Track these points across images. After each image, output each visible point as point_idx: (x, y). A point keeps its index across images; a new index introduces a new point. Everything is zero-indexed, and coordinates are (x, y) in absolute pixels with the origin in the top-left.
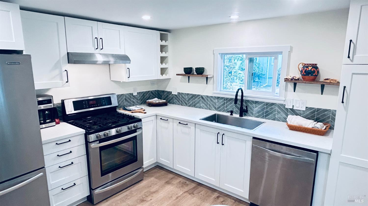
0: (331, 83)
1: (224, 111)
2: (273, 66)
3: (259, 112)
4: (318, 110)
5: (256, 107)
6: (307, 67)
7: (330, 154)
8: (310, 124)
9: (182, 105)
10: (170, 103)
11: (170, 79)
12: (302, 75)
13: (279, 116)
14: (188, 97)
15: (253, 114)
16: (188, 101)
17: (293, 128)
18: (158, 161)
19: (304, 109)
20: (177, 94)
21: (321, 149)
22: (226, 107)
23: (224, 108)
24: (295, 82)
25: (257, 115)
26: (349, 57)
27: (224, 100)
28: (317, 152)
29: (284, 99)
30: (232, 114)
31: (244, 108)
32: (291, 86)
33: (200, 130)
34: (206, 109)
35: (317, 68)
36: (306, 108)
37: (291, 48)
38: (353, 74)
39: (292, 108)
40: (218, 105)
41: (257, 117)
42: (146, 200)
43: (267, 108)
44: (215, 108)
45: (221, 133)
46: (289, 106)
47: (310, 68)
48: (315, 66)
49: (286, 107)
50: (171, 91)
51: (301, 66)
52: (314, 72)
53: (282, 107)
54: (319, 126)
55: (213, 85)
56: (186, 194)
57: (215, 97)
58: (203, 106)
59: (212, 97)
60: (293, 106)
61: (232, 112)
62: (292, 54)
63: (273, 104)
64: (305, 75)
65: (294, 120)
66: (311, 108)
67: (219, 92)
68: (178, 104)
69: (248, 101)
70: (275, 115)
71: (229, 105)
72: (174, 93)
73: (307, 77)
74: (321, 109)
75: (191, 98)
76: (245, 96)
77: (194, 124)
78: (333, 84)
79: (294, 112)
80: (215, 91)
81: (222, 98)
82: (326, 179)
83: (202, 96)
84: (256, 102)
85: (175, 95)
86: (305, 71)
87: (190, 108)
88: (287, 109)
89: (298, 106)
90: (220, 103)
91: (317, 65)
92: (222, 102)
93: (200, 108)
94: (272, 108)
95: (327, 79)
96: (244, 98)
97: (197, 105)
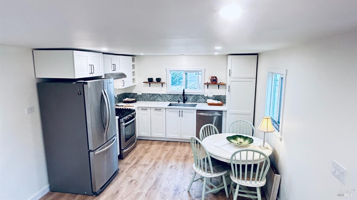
0: (222, 84)
1: (173, 101)
2: (197, 77)
3: (192, 100)
4: (218, 96)
5: (191, 97)
6: (213, 78)
7: (226, 111)
8: (216, 102)
9: (145, 101)
10: (138, 101)
11: (136, 85)
12: (211, 81)
13: (202, 100)
14: (149, 96)
15: (189, 101)
16: (149, 98)
17: (210, 104)
18: (139, 136)
19: (212, 96)
20: (141, 94)
21: (223, 110)
22: (175, 99)
23: (173, 100)
24: (208, 84)
25: (192, 101)
26: (229, 75)
27: (173, 95)
28: (222, 111)
29: (204, 92)
30: (179, 102)
31: (185, 99)
32: (206, 86)
33: (169, 111)
34: (162, 101)
35: (217, 78)
36: (213, 95)
37: (205, 69)
38: (231, 81)
39: (207, 96)
40: (170, 99)
41: (192, 102)
42: (148, 152)
43: (196, 97)
44: (168, 100)
45: (181, 111)
46: (206, 96)
47: (214, 78)
48: (216, 77)
49: (205, 96)
50: (136, 93)
51: (210, 77)
52: (216, 80)
53: (203, 96)
54: (220, 102)
55: (166, 88)
56: (165, 146)
57: (168, 94)
58: (160, 100)
59: (166, 94)
60: (208, 95)
61: (179, 101)
62: (206, 72)
63: (199, 95)
64: (212, 81)
65: (210, 101)
66: (215, 96)
67: (169, 91)
68: (142, 101)
69: (187, 95)
70: (200, 100)
71: (176, 98)
72: (139, 93)
73: (213, 82)
74: (218, 95)
75: (152, 96)
76: (185, 93)
77: (165, 109)
78: (223, 85)
79: (208, 98)
80: (167, 91)
81: (172, 94)
82: (226, 121)
83: (159, 94)
84: (191, 95)
85: (139, 95)
86: (213, 80)
87: (151, 102)
88: (205, 97)
89: (209, 95)
90: (171, 97)
91: (217, 77)
92: (172, 96)
93: (158, 101)
94: (198, 97)
95: (221, 83)
96: (185, 94)
97: (156, 100)
